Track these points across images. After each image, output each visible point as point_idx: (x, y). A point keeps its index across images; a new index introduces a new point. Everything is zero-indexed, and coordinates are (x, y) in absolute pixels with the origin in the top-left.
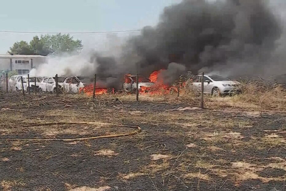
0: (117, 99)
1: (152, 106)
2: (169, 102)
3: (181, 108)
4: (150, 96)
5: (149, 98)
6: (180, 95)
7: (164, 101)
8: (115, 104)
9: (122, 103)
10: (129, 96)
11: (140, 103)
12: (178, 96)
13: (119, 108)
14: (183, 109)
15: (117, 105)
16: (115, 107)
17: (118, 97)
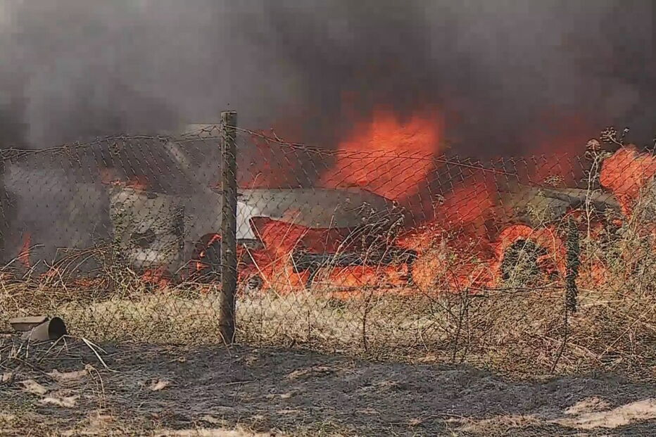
0: (57, 328)
1: (348, 389)
2: (494, 357)
3: (596, 410)
4: (336, 305)
5: (329, 318)
6: (589, 300)
7: (453, 343)
8: (40, 370)
9: (94, 361)
10: (154, 300)
11: (251, 359)
12: (572, 305)
13: (70, 402)
14: (617, 419)
15: (54, 374)
16: (40, 389)
17: (64, 312)
